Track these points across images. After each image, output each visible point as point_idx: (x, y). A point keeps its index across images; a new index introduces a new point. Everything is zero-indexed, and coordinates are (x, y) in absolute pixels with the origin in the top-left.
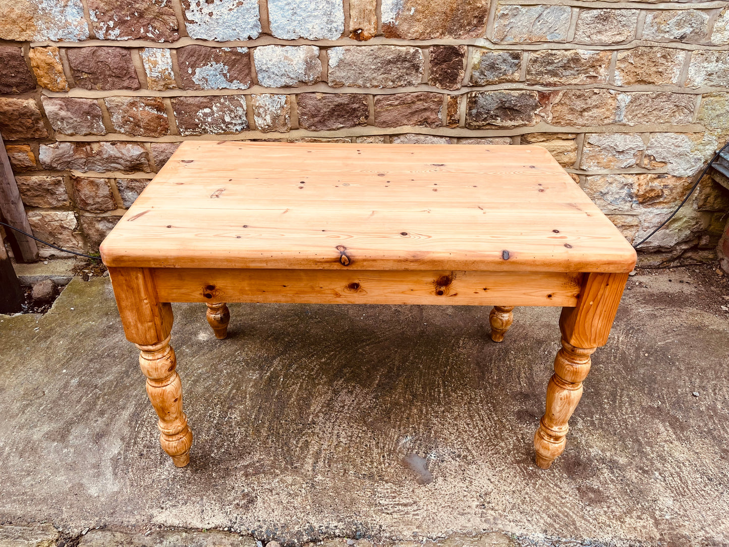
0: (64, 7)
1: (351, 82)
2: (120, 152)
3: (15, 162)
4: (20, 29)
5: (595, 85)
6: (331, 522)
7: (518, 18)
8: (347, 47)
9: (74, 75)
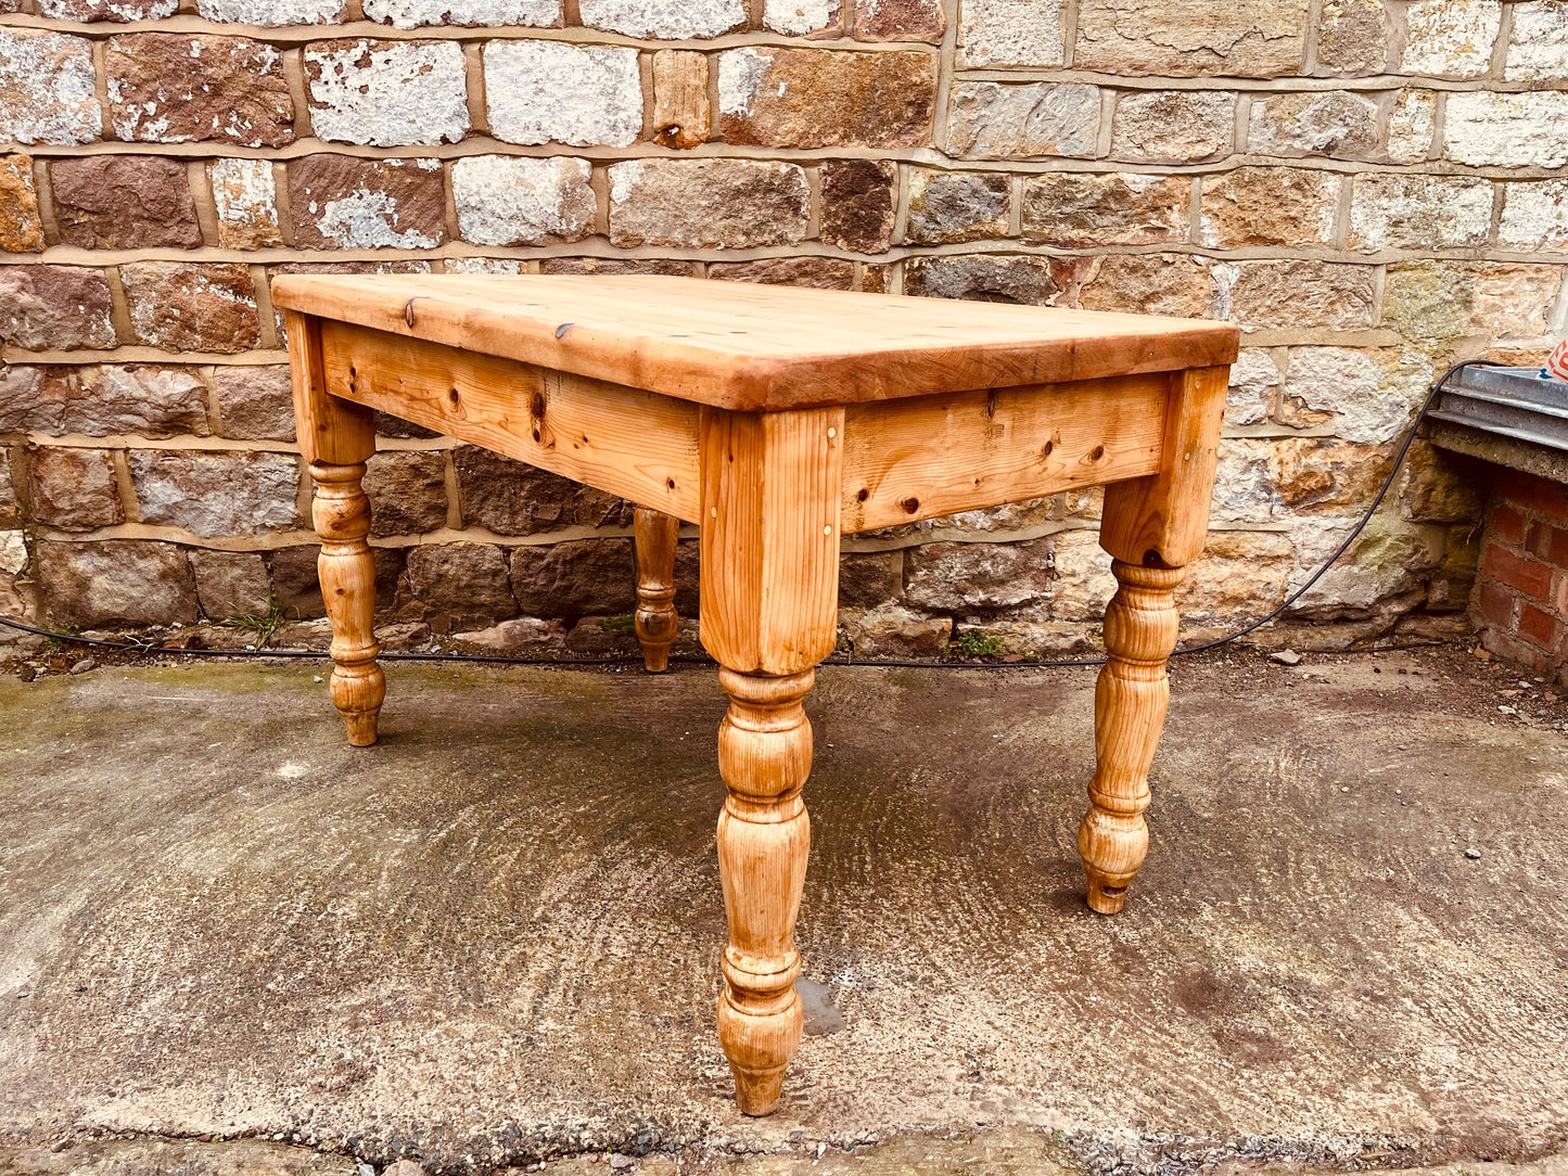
0: (54, 71)
1: (658, 234)
5: (1164, 246)
6: (570, 1116)
7: (995, 107)
8: (649, 162)
9: (60, 217)
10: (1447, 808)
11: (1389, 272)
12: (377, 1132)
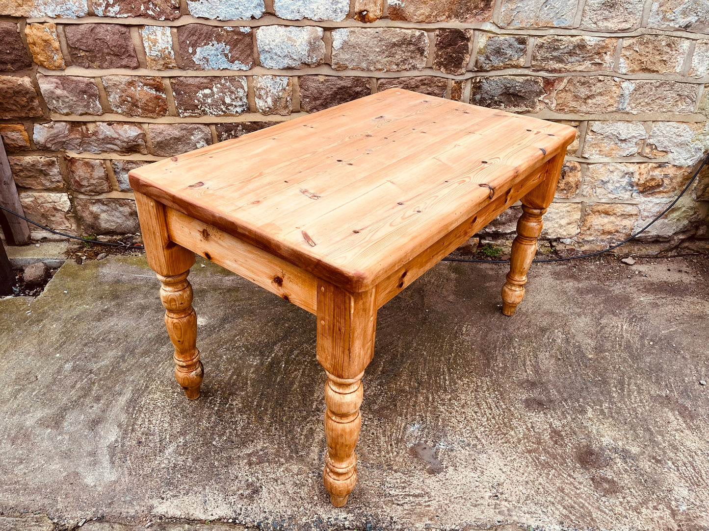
1: (354, 64)
2: (116, 132)
3: (8, 141)
4: (16, 4)
5: (600, 72)
6: (340, 513)
7: (525, 3)
8: (352, 29)
9: (72, 53)
10: (695, 356)
11: (705, 87)
12: (267, 519)
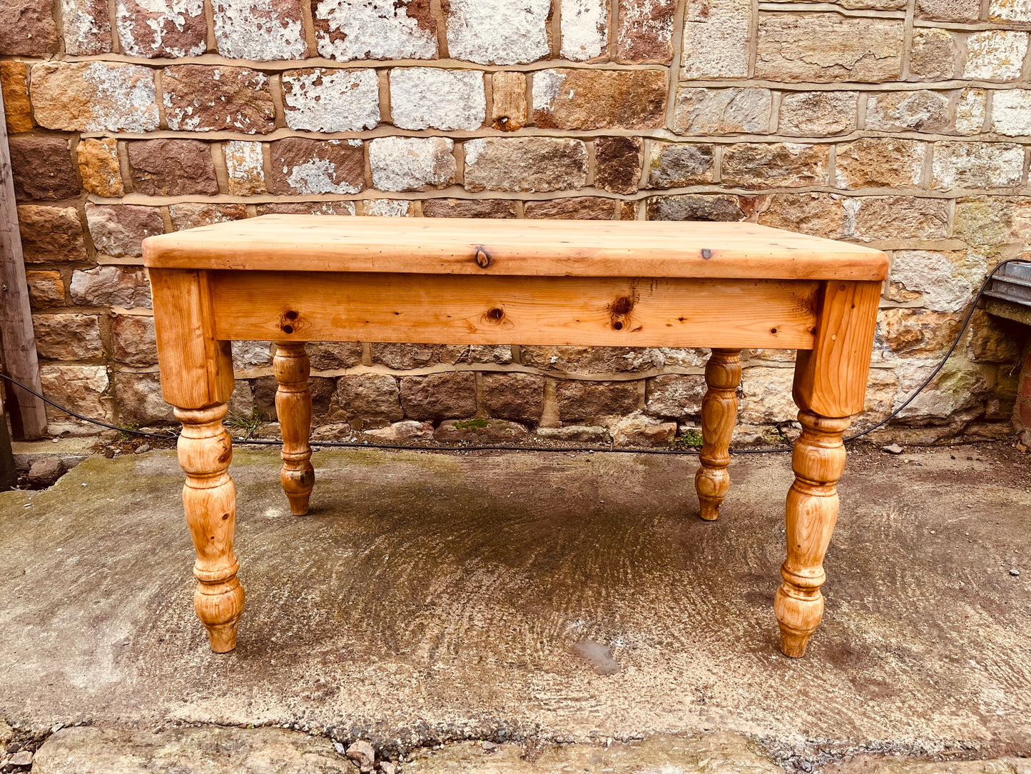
0: (131, 88)
1: (494, 184)
3: (35, 293)
4: (71, 116)
5: (812, 188)
6: (457, 718)
7: (705, 103)
8: (489, 139)
9: (134, 176)
10: (998, 545)
11: (957, 203)
12: (343, 724)
